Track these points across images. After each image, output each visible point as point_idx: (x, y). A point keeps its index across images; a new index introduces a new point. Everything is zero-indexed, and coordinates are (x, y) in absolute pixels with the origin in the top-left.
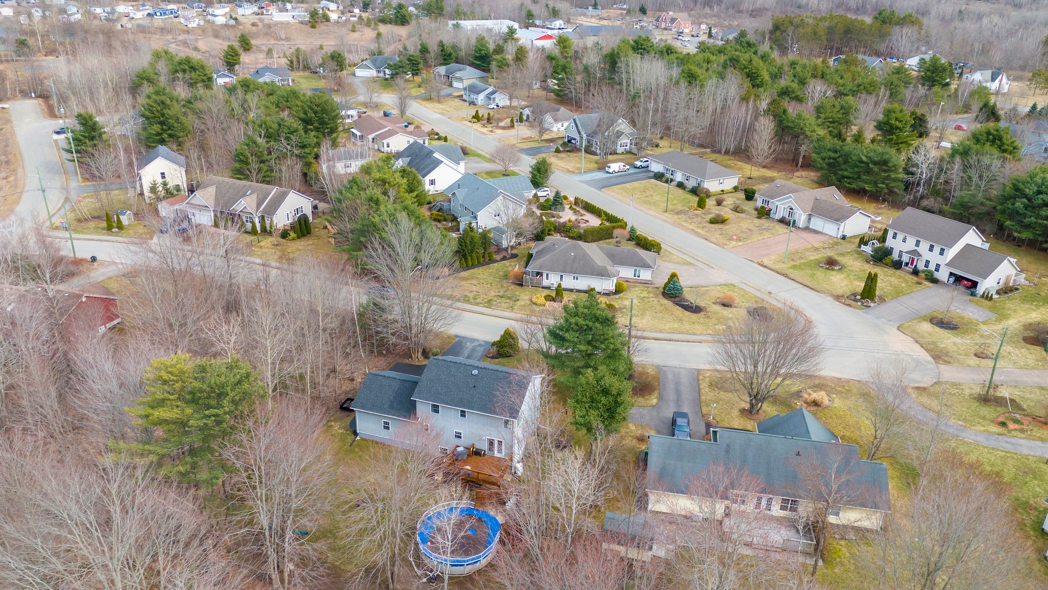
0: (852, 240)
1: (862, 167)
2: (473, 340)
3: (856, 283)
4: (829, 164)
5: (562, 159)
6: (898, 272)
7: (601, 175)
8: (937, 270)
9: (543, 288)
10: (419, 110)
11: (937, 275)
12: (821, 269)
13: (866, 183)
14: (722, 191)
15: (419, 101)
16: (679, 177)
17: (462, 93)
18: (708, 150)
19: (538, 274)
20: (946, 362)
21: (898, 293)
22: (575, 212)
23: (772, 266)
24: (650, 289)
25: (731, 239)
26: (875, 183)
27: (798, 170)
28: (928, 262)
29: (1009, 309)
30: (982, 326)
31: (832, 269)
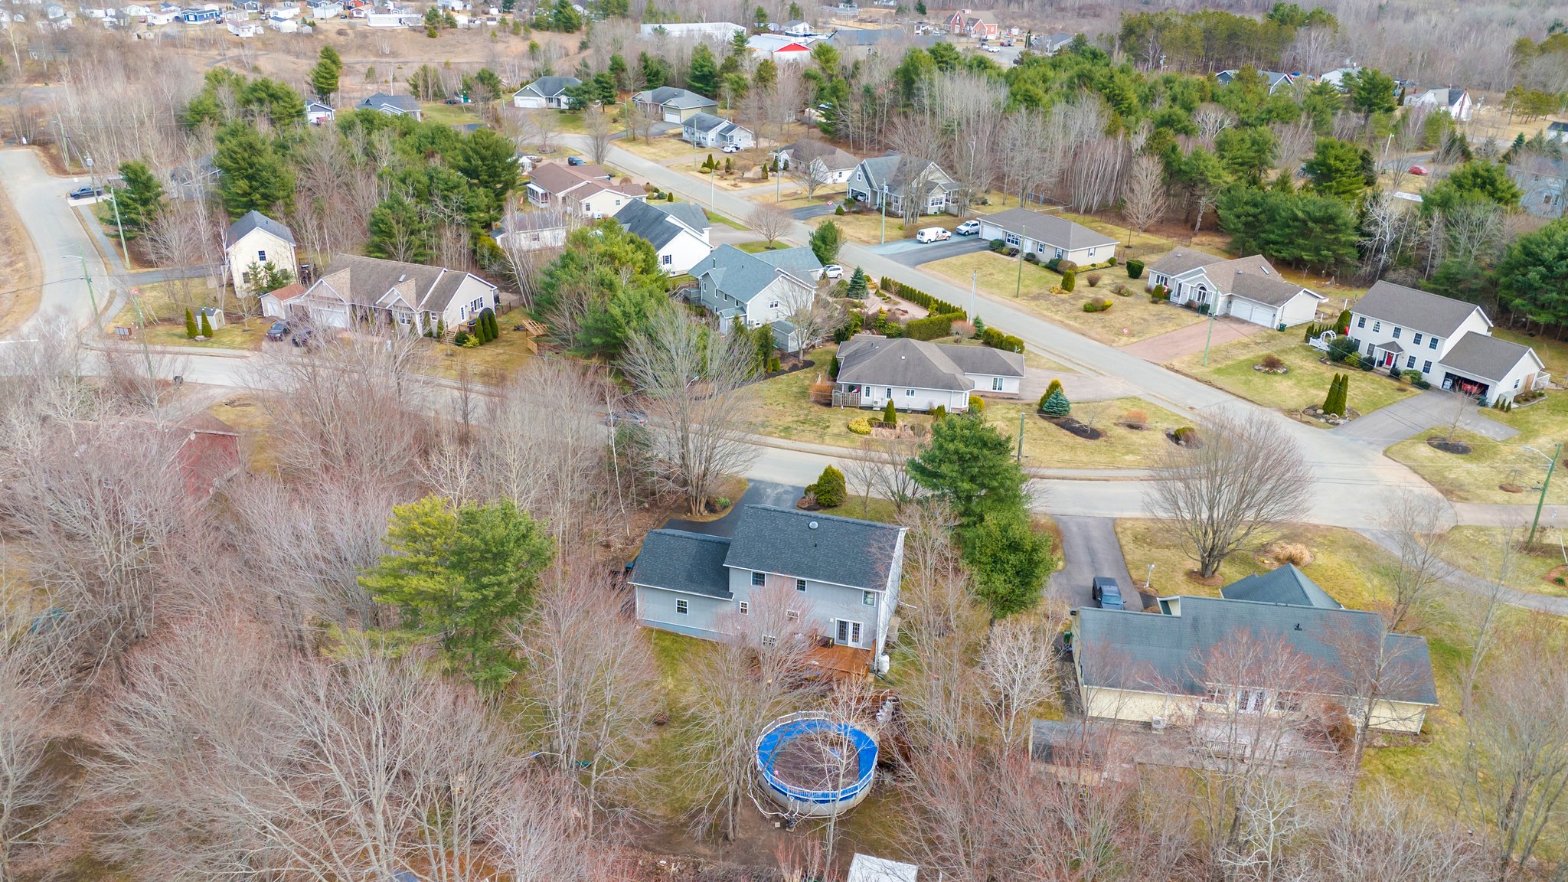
0: (1294, 331)
1: (1296, 227)
2: (775, 485)
3: (1313, 391)
4: (1246, 224)
5: (848, 223)
6: (1370, 375)
7: (909, 246)
8: (1426, 370)
9: (861, 408)
10: (623, 156)
11: (1426, 377)
12: (1258, 374)
13: (1303, 249)
14: (1093, 265)
15: (618, 143)
16: (1028, 246)
17: (681, 130)
18: (1060, 208)
19: (851, 388)
20: (1462, 498)
21: (1376, 405)
22: (886, 300)
23: (1187, 371)
24: (1019, 407)
25: (1120, 333)
26: (1317, 250)
27: (1195, 235)
28: (1412, 359)
29: (1536, 423)
30: (1502, 448)
31: (1274, 373)
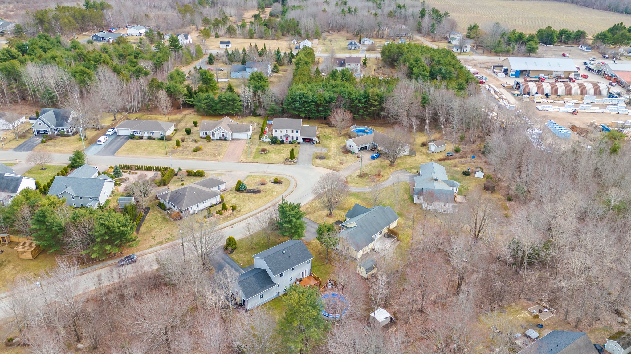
0: (253, 137)
3: (281, 155)
6: (285, 145)
7: (99, 147)
9: (191, 215)
11: (298, 141)
12: (263, 155)
14: (172, 134)
16: (146, 134)
19: (188, 209)
20: (338, 170)
21: (297, 153)
22: (129, 173)
23: (248, 161)
24: (230, 192)
25: (215, 156)
28: (293, 137)
29: (327, 144)
30: (329, 154)
31: (267, 153)
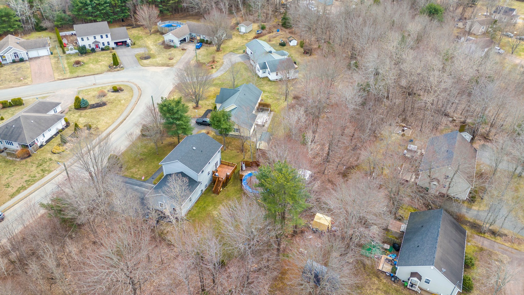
3: (100, 63)
6: (98, 53)
8: (109, 44)
9: (40, 148)
11: (111, 46)
12: (79, 67)
19: (34, 143)
25: (21, 80)
28: (103, 43)
30: (151, 52)
31: (82, 65)
